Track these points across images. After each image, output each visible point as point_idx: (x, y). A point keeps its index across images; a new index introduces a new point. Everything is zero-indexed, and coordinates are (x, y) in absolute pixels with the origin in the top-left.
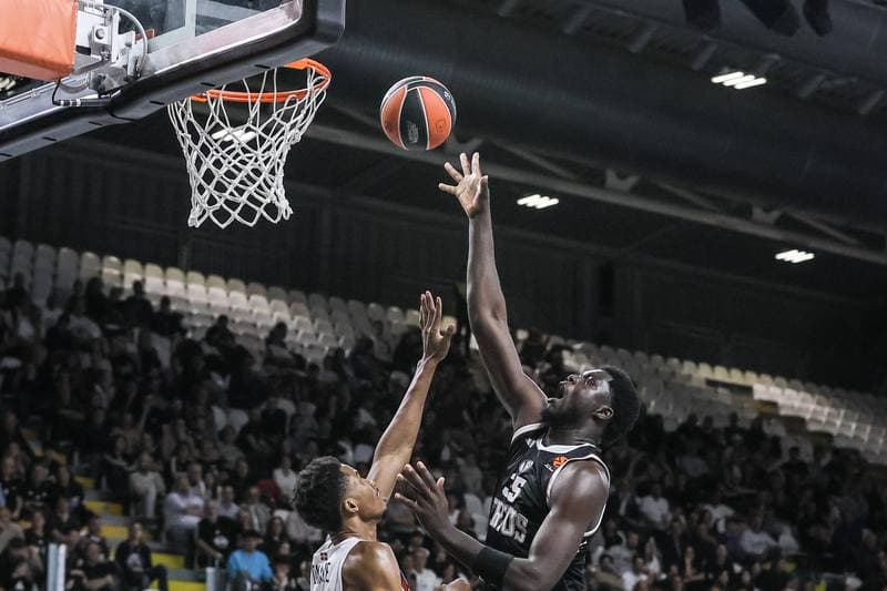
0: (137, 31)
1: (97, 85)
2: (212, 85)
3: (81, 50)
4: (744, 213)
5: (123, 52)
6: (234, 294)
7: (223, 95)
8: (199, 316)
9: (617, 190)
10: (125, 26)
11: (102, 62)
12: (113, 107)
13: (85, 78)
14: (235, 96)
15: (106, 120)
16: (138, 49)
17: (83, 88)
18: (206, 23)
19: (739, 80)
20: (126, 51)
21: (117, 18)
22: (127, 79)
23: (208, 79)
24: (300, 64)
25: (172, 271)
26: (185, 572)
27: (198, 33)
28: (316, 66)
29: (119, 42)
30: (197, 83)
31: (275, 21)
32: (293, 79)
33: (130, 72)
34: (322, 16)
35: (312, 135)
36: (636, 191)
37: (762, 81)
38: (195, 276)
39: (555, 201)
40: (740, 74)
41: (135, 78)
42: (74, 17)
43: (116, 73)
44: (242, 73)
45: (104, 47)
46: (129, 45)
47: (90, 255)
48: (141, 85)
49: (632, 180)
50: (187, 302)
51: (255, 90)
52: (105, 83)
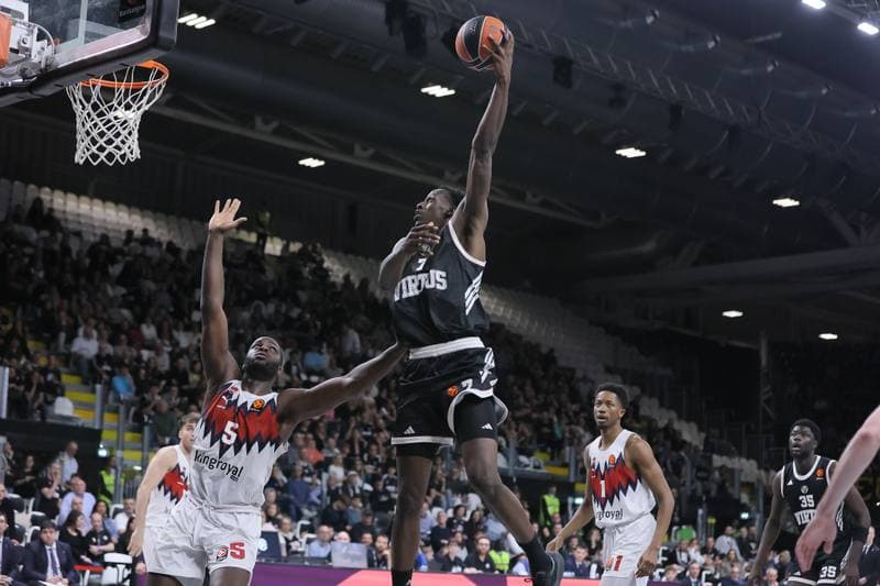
0: (49, 40)
1: (23, 74)
2: (93, 76)
3: (12, 50)
5: (39, 53)
6: (121, 214)
7: (100, 82)
8: (86, 224)
9: (361, 157)
10: (41, 37)
11: (24, 60)
12: (31, 87)
13: (16, 68)
14: (108, 83)
15: (28, 95)
16: (49, 51)
17: (13, 75)
18: (91, 37)
19: (438, 91)
20: (41, 52)
21: (36, 31)
22: (41, 70)
23: (91, 71)
24: (150, 64)
25: (83, 198)
27: (86, 42)
28: (159, 66)
29: (36, 46)
30: (84, 73)
31: (134, 36)
32: (143, 74)
33: (43, 66)
34: (162, 34)
35: (158, 111)
36: (374, 158)
37: (452, 92)
38: (97, 202)
39: (322, 163)
40: (439, 87)
41: (46, 69)
42: (9, 29)
43: (35, 66)
44: (113, 68)
45: (27, 50)
46: (43, 49)
47: (32, 187)
48: (49, 74)
49: (371, 151)
50: (92, 218)
51: (120, 80)
52: (27, 72)
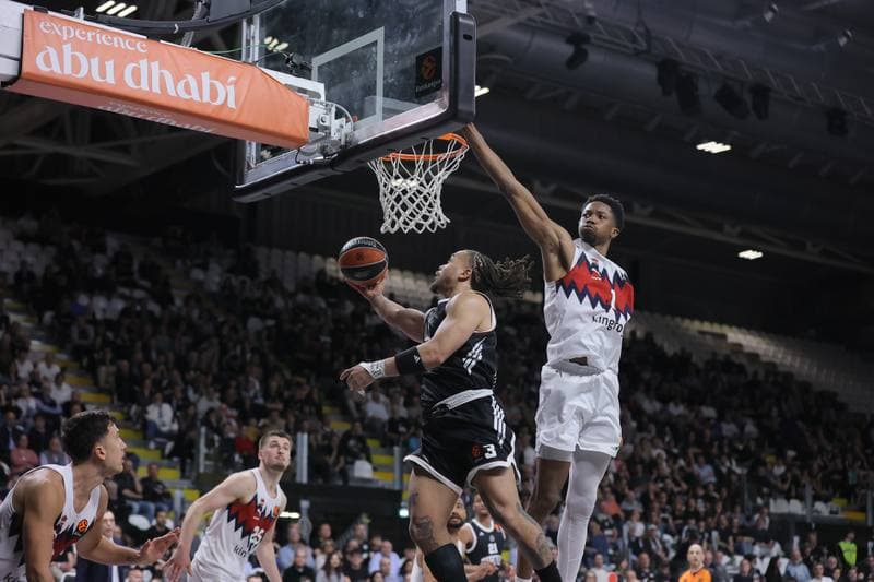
0: (347, 117)
1: (323, 151)
2: (394, 151)
3: (312, 129)
4: (719, 228)
5: (338, 131)
6: (406, 280)
7: (400, 156)
9: (641, 215)
10: (339, 115)
11: (324, 138)
12: (332, 164)
13: (316, 146)
14: (408, 157)
15: (329, 172)
16: (348, 128)
17: (312, 154)
18: (389, 113)
19: (714, 147)
20: (340, 129)
21: (334, 110)
22: (341, 147)
23: (391, 146)
24: (448, 137)
26: (381, 450)
27: (384, 118)
28: (457, 138)
29: (335, 124)
30: (384, 149)
31: (431, 111)
32: (441, 146)
33: (343, 143)
34: (461, 107)
36: (653, 215)
37: (727, 148)
40: (713, 143)
41: (346, 146)
42: (307, 110)
43: (335, 143)
44: (412, 142)
45: (326, 128)
46: (342, 127)
48: (350, 151)
49: (650, 209)
51: (419, 153)
52: (328, 150)
